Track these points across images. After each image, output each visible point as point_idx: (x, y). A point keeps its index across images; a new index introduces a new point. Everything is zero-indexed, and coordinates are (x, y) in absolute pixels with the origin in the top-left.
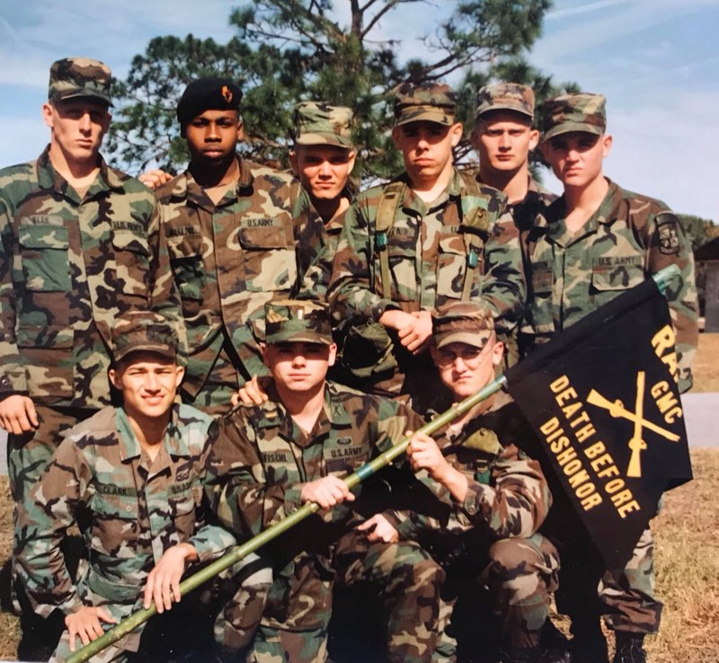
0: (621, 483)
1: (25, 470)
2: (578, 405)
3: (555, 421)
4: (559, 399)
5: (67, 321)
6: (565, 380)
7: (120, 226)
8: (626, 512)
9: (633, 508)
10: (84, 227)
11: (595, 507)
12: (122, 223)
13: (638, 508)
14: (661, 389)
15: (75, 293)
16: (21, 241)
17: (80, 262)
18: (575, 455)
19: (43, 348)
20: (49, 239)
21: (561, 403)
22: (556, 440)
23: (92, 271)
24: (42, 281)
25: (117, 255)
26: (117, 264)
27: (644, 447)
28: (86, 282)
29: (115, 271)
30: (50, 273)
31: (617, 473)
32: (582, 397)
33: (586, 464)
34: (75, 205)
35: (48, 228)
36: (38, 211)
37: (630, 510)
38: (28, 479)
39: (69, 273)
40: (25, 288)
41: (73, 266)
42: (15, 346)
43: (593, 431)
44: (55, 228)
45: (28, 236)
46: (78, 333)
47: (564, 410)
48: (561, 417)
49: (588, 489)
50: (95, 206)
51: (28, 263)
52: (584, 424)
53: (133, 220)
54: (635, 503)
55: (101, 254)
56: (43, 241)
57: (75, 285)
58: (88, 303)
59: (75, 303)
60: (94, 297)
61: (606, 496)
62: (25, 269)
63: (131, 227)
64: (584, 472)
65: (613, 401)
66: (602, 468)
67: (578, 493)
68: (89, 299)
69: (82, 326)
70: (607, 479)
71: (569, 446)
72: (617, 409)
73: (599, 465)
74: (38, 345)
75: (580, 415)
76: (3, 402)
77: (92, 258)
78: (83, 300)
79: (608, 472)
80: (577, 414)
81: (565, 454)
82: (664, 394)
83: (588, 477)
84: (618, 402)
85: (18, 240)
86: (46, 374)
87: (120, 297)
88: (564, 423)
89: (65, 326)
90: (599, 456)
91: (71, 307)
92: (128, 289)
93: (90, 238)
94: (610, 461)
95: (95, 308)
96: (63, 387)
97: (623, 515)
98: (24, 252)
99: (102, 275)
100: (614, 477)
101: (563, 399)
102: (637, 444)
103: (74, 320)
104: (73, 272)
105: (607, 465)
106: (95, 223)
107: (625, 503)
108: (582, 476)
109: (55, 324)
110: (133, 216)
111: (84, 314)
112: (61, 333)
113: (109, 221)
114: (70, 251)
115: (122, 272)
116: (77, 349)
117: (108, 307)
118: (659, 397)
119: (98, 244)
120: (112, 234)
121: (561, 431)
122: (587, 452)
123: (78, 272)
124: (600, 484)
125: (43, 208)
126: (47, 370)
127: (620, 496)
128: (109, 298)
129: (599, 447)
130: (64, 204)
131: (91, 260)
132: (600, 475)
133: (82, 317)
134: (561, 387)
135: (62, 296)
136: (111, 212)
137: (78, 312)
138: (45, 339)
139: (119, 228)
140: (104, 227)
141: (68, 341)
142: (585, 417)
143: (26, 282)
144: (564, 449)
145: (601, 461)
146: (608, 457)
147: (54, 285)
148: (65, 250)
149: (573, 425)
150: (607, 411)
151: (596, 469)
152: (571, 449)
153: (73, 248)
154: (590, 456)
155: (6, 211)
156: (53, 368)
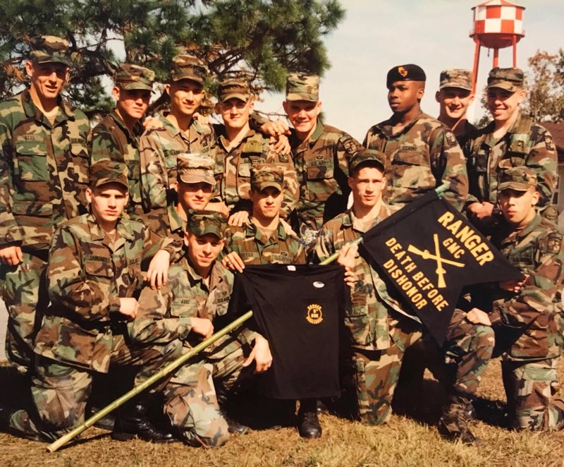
0: (436, 291)
1: (22, 286)
2: (404, 253)
3: (392, 261)
4: (392, 250)
5: (48, 199)
6: (394, 240)
7: (74, 141)
8: (441, 308)
9: (445, 305)
10: (55, 142)
11: (424, 307)
12: (75, 139)
13: (447, 304)
14: (449, 242)
15: (52, 182)
16: (18, 151)
17: (53, 163)
18: (407, 279)
19: (31, 215)
20: (36, 150)
21: (394, 252)
22: (394, 271)
23: (61, 169)
24: (32, 175)
25: (74, 159)
26: (74, 165)
27: (445, 272)
28: (58, 176)
29: (73, 169)
30: (37, 170)
31: (433, 286)
32: (405, 248)
33: (415, 284)
34: (48, 128)
35: (35, 143)
36: (28, 132)
37: (443, 306)
38: (24, 291)
39: (48, 170)
40: (20, 179)
41: (50, 165)
42: (11, 214)
43: (415, 267)
44: (38, 142)
45: (22, 148)
46: (55, 206)
47: (396, 255)
48: (395, 259)
49: (418, 297)
50: (60, 129)
51: (22, 164)
52: (408, 263)
53: (80, 137)
54: (445, 302)
55: (65, 159)
56: (32, 151)
57: (52, 176)
58: (60, 188)
59: (52, 188)
60: (63, 185)
61: (429, 300)
62: (20, 167)
63: (80, 141)
64: (414, 288)
65: (423, 251)
66: (424, 285)
67: (413, 300)
68: (60, 186)
69: (57, 202)
70: (428, 291)
71: (402, 275)
72: (426, 255)
73: (422, 284)
74: (29, 213)
75: (406, 258)
76: (2, 250)
77: (61, 161)
78: (56, 186)
79: (427, 287)
80: (404, 258)
81: (401, 279)
82: (451, 244)
83: (417, 290)
84: (426, 251)
85: (15, 149)
86: (35, 231)
87: (76, 185)
88: (397, 262)
89: (46, 202)
90: (421, 279)
91: (50, 190)
92: (80, 180)
93: (58, 149)
94: (428, 281)
95: (64, 192)
96: (47, 238)
97: (440, 310)
98: (19, 157)
99: (66, 171)
100: (431, 289)
101: (395, 250)
102: (440, 271)
103: (52, 198)
104: (50, 169)
105: (426, 284)
106: (61, 140)
107: (440, 303)
108: (414, 290)
109: (40, 200)
110: (80, 135)
111: (57, 194)
112: (44, 206)
113: (68, 138)
114: (48, 156)
115: (77, 169)
116: (54, 216)
117: (70, 191)
118: (448, 246)
119: (63, 153)
120: (70, 146)
121: (396, 267)
122: (414, 277)
123: (53, 169)
124: (425, 294)
125: (31, 130)
126: (36, 229)
127: (437, 299)
128: (71, 185)
129: (420, 275)
130: (42, 128)
131: (60, 163)
132: (424, 289)
133: (56, 196)
134: (392, 244)
135: (45, 183)
136: (69, 133)
137: (54, 193)
138: (33, 210)
139: (74, 143)
140: (66, 142)
141: (49, 211)
142: (408, 259)
143: (20, 175)
144: (400, 276)
145: (423, 281)
146: (426, 280)
147: (39, 177)
148: (45, 156)
149: (403, 263)
150: (421, 256)
151: (421, 286)
152: (404, 276)
153: (49, 155)
154: (416, 280)
155: (6, 131)
156: (40, 228)
